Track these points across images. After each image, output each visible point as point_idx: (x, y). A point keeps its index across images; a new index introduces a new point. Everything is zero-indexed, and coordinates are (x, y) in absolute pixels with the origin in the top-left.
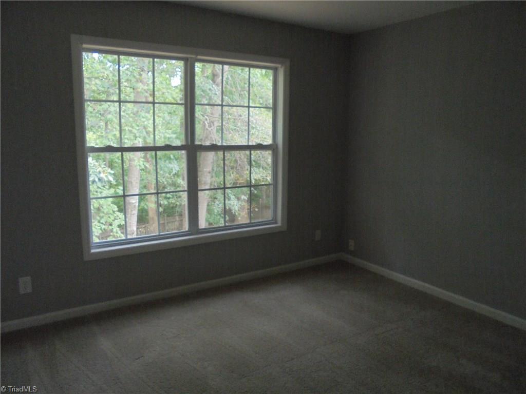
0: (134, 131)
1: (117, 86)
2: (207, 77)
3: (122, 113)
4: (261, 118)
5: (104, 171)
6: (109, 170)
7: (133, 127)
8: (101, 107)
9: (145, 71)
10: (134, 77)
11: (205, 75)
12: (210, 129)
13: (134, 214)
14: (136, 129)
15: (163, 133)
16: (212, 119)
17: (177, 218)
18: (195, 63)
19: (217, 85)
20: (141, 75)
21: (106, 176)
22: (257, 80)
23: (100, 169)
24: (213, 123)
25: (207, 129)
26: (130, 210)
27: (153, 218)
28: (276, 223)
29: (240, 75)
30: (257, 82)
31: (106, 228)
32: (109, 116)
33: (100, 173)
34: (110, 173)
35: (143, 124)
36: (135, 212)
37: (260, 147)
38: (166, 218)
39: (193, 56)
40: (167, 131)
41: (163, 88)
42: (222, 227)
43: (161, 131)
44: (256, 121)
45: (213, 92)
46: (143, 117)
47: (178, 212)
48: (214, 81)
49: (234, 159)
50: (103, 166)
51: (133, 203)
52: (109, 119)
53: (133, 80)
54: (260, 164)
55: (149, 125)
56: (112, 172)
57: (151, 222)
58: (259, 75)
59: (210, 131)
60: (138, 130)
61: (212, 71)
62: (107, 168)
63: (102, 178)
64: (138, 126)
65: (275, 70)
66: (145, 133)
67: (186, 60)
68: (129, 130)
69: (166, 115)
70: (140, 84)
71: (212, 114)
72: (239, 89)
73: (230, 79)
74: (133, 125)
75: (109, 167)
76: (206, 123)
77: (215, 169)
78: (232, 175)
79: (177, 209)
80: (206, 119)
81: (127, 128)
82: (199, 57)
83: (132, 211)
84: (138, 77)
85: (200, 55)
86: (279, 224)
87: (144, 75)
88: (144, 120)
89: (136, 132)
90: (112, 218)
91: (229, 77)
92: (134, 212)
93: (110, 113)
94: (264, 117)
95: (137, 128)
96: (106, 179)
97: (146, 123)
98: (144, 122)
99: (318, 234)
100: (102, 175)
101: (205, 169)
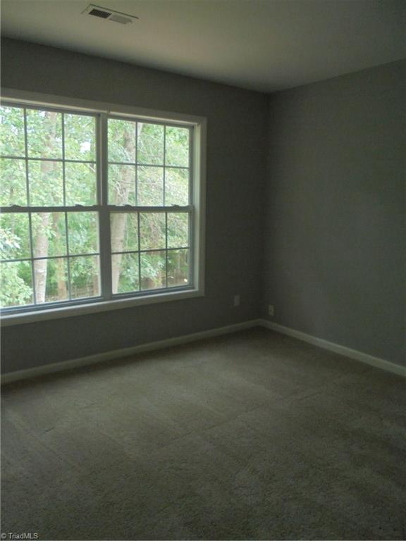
0: (41, 197)
1: (24, 149)
2: (118, 142)
3: (30, 179)
4: (175, 184)
5: (9, 238)
6: (16, 237)
7: (40, 194)
8: (6, 171)
9: (53, 134)
10: (42, 140)
11: (117, 139)
12: (122, 196)
13: (42, 285)
14: (43, 195)
15: (71, 200)
16: (125, 186)
17: (88, 289)
18: (107, 121)
19: (129, 150)
20: (48, 138)
21: (12, 243)
22: (171, 145)
23: (5, 236)
24: (125, 189)
25: (119, 196)
26: (38, 280)
27: (62, 290)
28: (193, 288)
29: (153, 139)
30: (171, 148)
31: (11, 301)
32: (15, 181)
33: (5, 239)
34: (16, 240)
35: (51, 190)
36: (44, 283)
37: (176, 209)
38: (75, 289)
39: (106, 112)
40: (76, 198)
41: (72, 153)
42: (136, 292)
43: (71, 198)
44: (170, 188)
45: (125, 157)
46: (51, 183)
47: (88, 283)
48: (125, 146)
49: (147, 227)
50: (8, 232)
51: (41, 273)
52: (15, 184)
53: (40, 143)
54: (175, 232)
55: (58, 192)
56: (19, 239)
57: (60, 294)
58: (173, 141)
59: (122, 198)
60: (46, 196)
61: (124, 135)
62: (13, 235)
63: (8, 245)
64: (46, 192)
65: (192, 128)
66: (52, 199)
67: (98, 116)
68: (35, 196)
69: (76, 181)
70: (48, 148)
71: (124, 180)
72: (153, 155)
73: (143, 145)
74: (41, 191)
75: (15, 233)
76: (118, 189)
77: (128, 237)
78: (146, 243)
79: (87, 280)
80: (118, 185)
81: (34, 194)
82: (113, 113)
83: (40, 281)
84: (45, 140)
85: (112, 111)
86: (197, 289)
87: (52, 139)
88: (52, 186)
89: (43, 198)
90: (18, 289)
91: (142, 142)
92: (42, 283)
93: (16, 178)
94: (179, 183)
95: (45, 194)
96: (12, 246)
97: (54, 189)
98: (52, 188)
99: (237, 301)
100: (8, 242)
101: (117, 238)
